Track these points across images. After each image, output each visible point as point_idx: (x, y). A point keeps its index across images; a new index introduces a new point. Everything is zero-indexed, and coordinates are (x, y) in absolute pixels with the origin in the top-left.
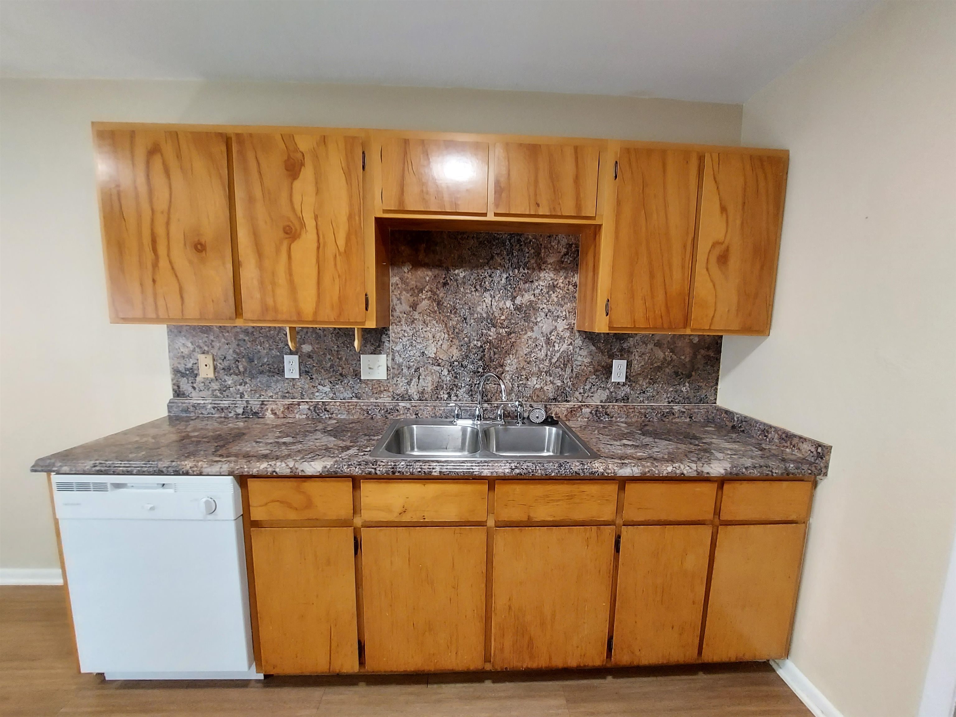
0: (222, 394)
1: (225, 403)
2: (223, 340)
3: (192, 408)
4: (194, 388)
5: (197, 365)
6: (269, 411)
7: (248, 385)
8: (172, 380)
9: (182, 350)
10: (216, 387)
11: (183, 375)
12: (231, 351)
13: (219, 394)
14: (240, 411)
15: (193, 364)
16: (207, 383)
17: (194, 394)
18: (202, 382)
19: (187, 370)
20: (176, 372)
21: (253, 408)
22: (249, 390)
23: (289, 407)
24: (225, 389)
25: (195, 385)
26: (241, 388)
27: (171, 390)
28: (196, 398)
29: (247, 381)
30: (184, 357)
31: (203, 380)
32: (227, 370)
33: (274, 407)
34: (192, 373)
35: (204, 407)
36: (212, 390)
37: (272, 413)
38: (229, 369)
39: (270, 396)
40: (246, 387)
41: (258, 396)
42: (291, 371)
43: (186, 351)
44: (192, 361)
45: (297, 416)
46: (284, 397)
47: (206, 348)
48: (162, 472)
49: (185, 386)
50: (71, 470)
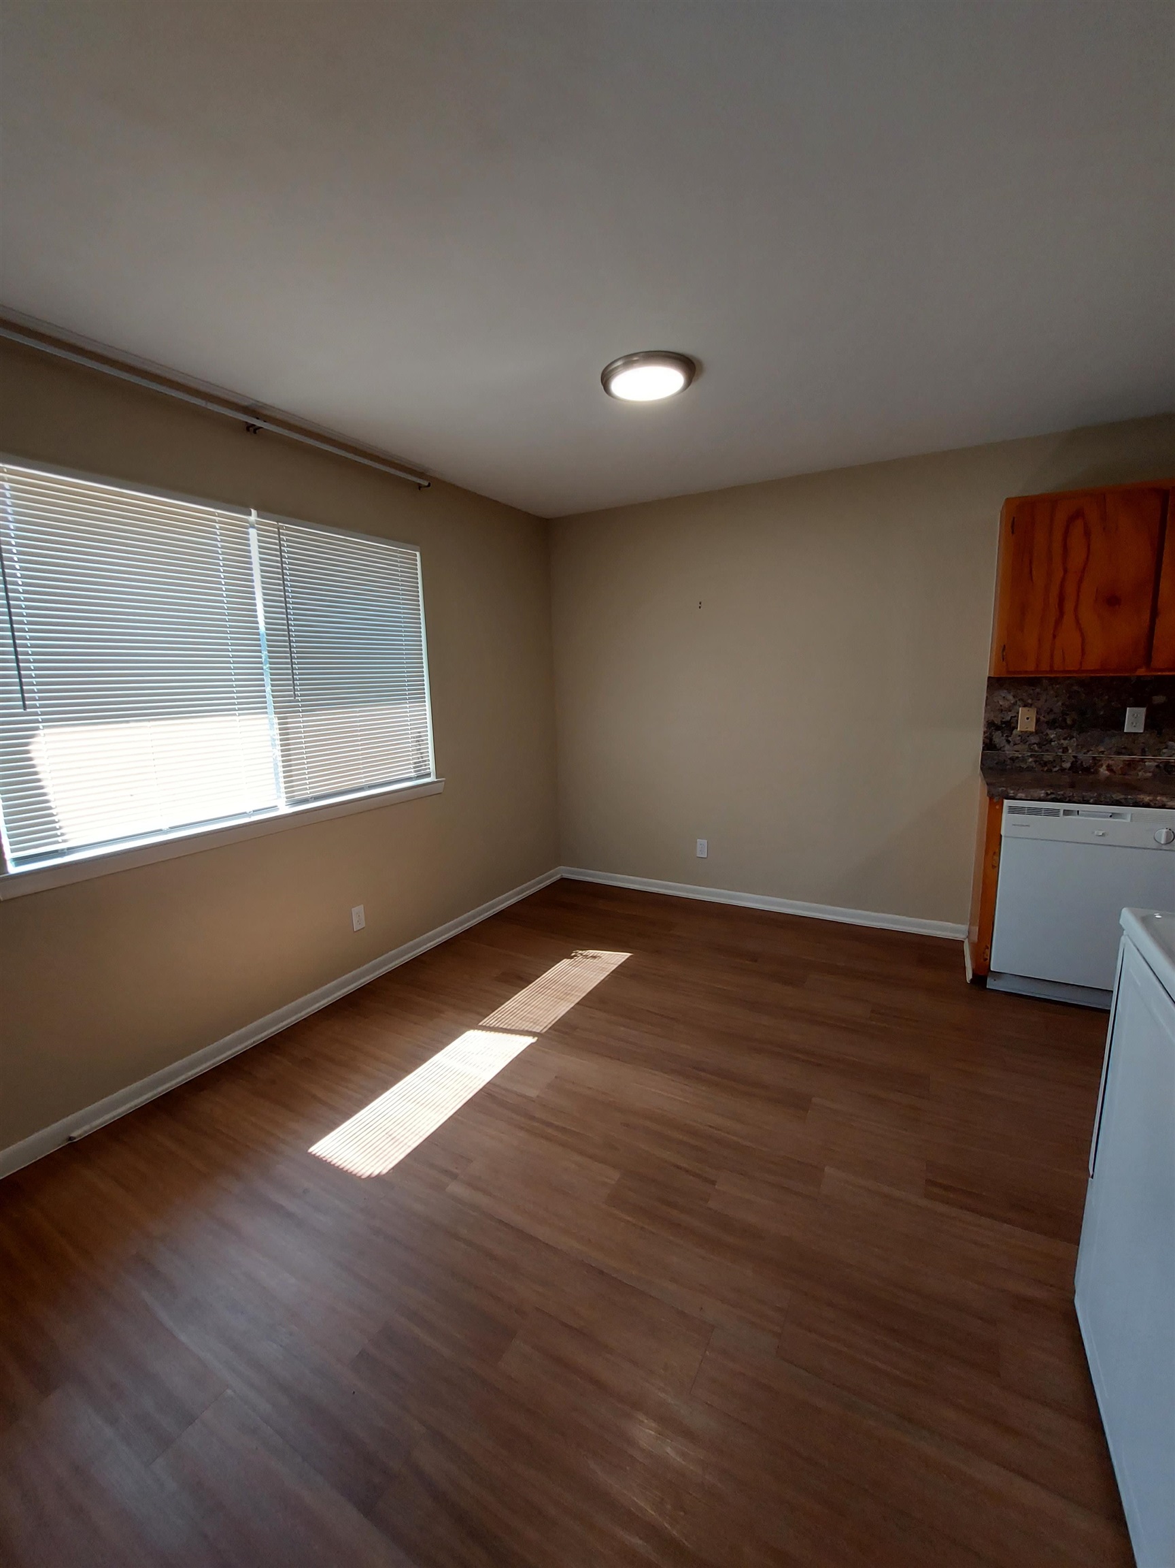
0: (1040, 748)
1: (1048, 757)
2: (1052, 692)
3: (1009, 761)
4: (1008, 742)
5: (1016, 718)
6: (1104, 767)
7: (1075, 739)
8: (985, 733)
9: (1001, 703)
10: (1033, 741)
11: (998, 728)
12: (1060, 703)
13: (1036, 749)
14: (1067, 765)
15: (1012, 717)
16: (1025, 736)
17: (1007, 747)
18: (1019, 736)
19: (1003, 722)
20: (991, 726)
21: (1084, 763)
22: (1075, 744)
23: (1130, 765)
24: (1045, 743)
25: (1010, 739)
26: (1065, 743)
27: (981, 743)
28: (1009, 751)
29: (1075, 734)
30: (1002, 711)
31: (1020, 734)
32: (1052, 724)
33: (1111, 762)
34: (1010, 726)
35: (1024, 760)
36: (1029, 744)
37: (1108, 770)
38: (1054, 721)
39: (1101, 752)
40: (1072, 741)
41: (1086, 751)
42: (1134, 724)
43: (1005, 704)
44: (1011, 714)
45: (1140, 773)
46: (1119, 753)
47: (1030, 701)
48: (1121, 802)
49: (998, 738)
50: (1026, 797)
